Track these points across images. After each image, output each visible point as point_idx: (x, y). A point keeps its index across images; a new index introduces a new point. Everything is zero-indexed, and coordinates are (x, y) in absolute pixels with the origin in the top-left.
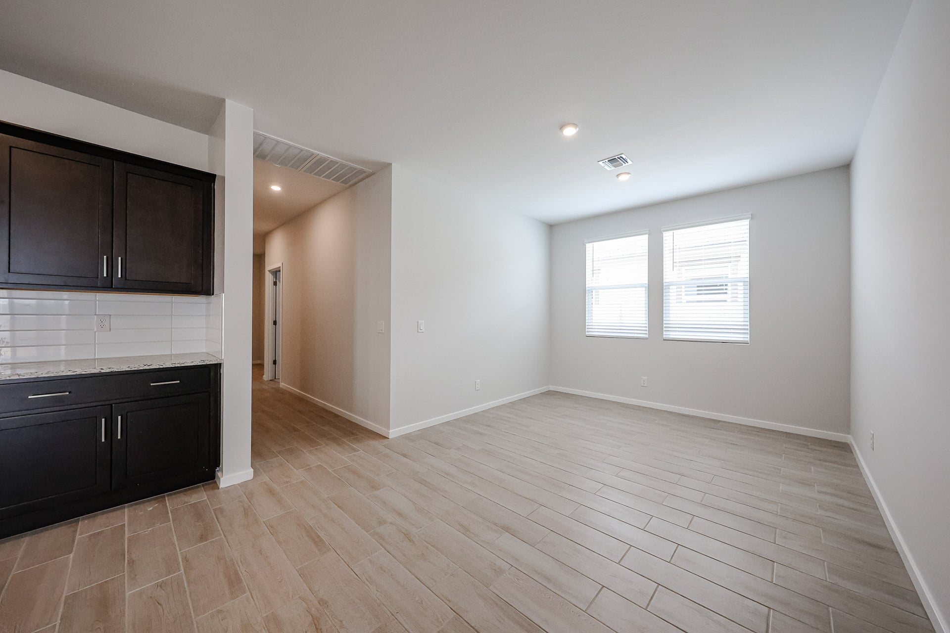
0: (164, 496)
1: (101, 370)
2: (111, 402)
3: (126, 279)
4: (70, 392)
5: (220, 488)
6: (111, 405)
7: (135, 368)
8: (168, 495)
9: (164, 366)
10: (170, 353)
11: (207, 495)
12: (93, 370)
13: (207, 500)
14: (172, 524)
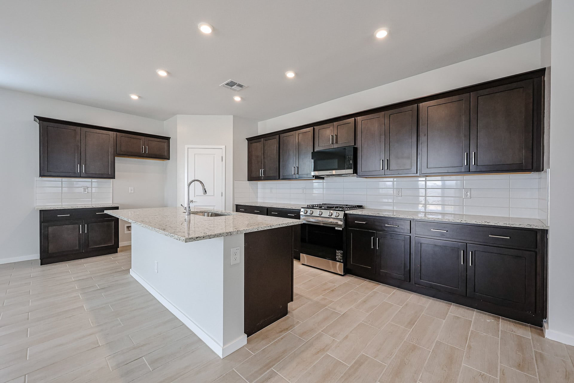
0: (499, 318)
1: (461, 221)
2: (467, 242)
3: (477, 165)
4: (447, 231)
5: (545, 337)
6: (467, 243)
7: (479, 223)
8: (502, 319)
9: (498, 225)
10: (508, 216)
11: (532, 337)
12: (457, 220)
13: (531, 340)
14: (500, 340)
